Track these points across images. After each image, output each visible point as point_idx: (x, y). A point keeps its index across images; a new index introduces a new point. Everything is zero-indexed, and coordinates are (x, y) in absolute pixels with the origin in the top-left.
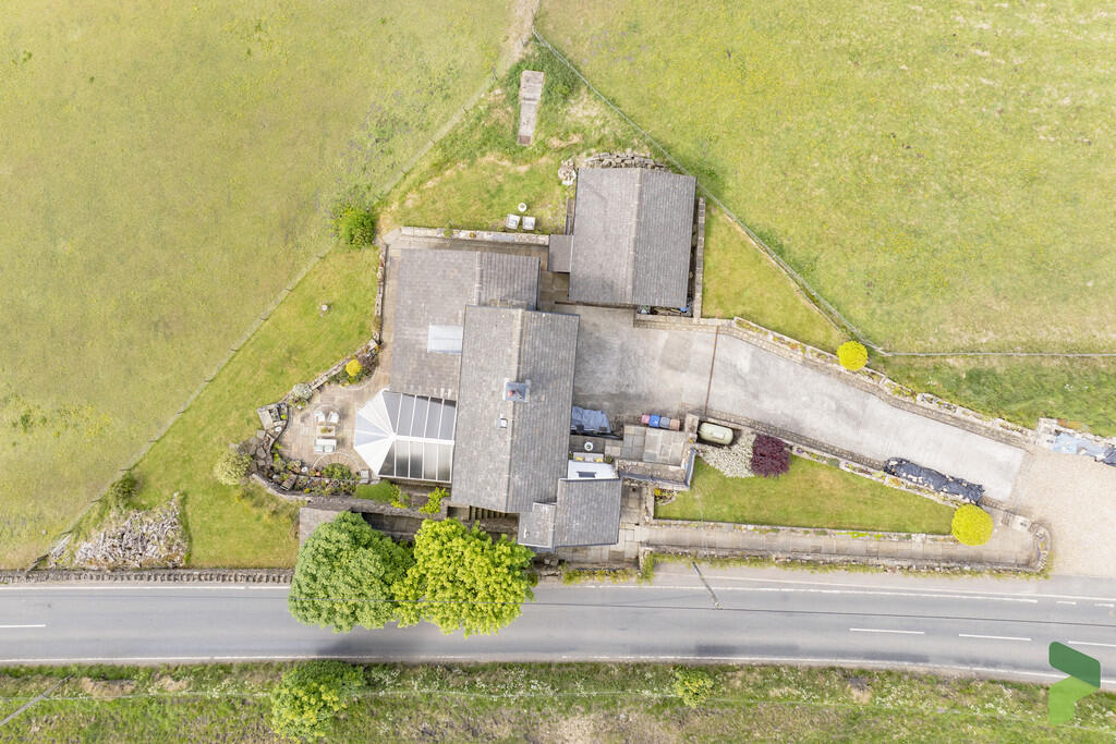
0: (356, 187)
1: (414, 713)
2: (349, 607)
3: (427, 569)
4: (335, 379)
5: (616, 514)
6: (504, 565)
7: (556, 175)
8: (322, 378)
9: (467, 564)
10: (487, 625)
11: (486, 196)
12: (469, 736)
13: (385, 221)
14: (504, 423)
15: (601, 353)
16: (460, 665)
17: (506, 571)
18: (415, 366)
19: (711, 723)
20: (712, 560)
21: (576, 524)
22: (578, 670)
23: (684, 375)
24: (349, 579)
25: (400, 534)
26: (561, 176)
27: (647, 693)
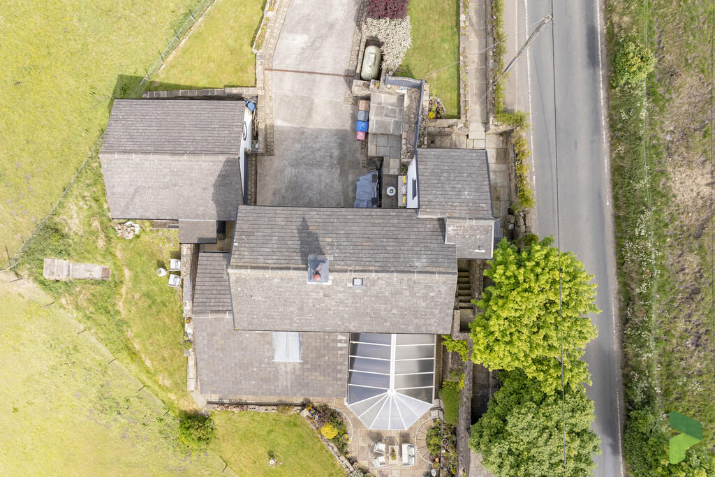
0: (160, 432)
1: (677, 355)
2: (573, 440)
3: (526, 356)
4: (342, 448)
5: (454, 153)
6: (516, 273)
7: (131, 241)
8: (342, 461)
9: (517, 314)
10: (585, 288)
11: (154, 308)
12: (699, 297)
13: (187, 406)
14: (358, 282)
15: (301, 186)
16: (622, 310)
17: (522, 270)
18: (318, 374)
19: (671, 42)
20: (498, 53)
21: (466, 195)
22: (621, 188)
23: (316, 101)
24: (541, 441)
25: (491, 379)
26: (131, 236)
27: (644, 114)
